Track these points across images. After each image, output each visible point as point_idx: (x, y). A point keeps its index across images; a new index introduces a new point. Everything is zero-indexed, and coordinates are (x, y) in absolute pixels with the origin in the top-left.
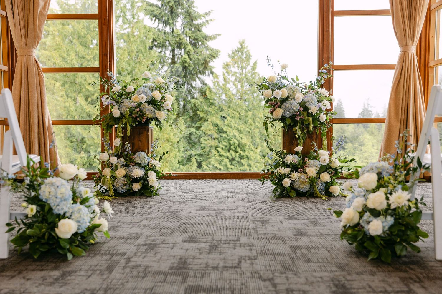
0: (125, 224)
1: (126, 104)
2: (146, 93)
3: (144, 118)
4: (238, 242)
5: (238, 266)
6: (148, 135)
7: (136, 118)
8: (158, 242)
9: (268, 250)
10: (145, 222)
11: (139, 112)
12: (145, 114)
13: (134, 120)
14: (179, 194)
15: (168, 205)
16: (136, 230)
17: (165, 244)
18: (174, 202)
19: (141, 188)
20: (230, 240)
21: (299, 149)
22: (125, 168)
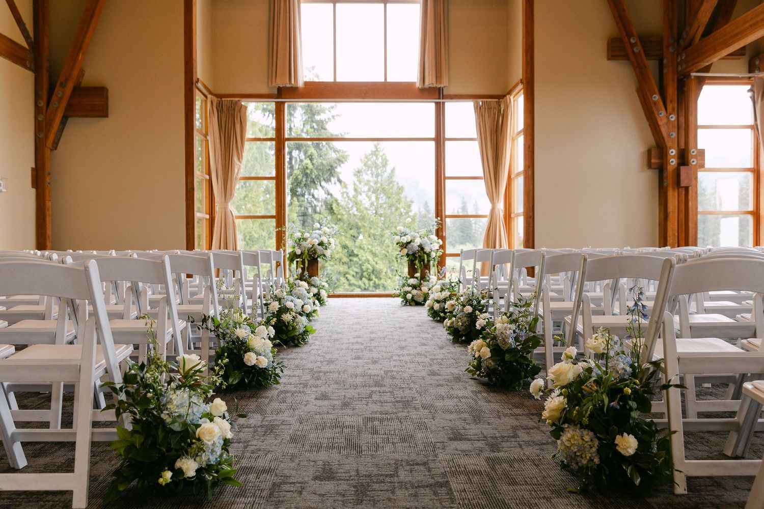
1: (304, 245)
2: (317, 239)
3: (316, 255)
5: (381, 322)
6: (317, 266)
7: (311, 255)
11: (313, 251)
12: (317, 252)
13: (310, 256)
21: (418, 275)
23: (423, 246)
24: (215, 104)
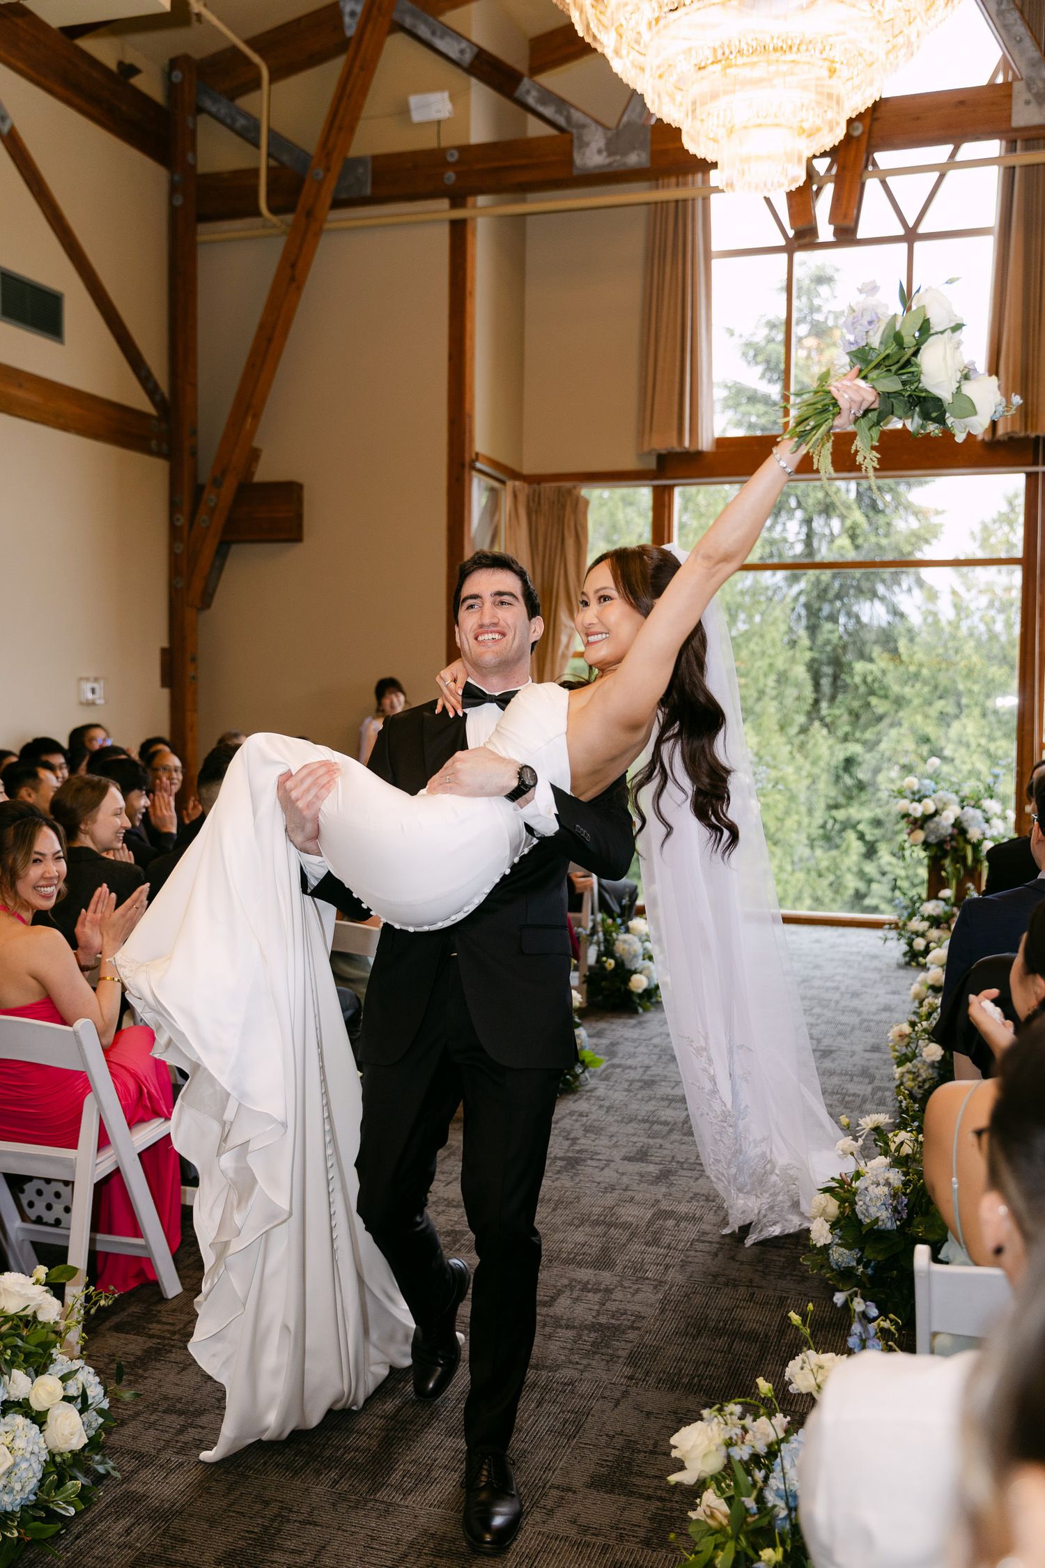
23: (965, 825)
24: (522, 498)
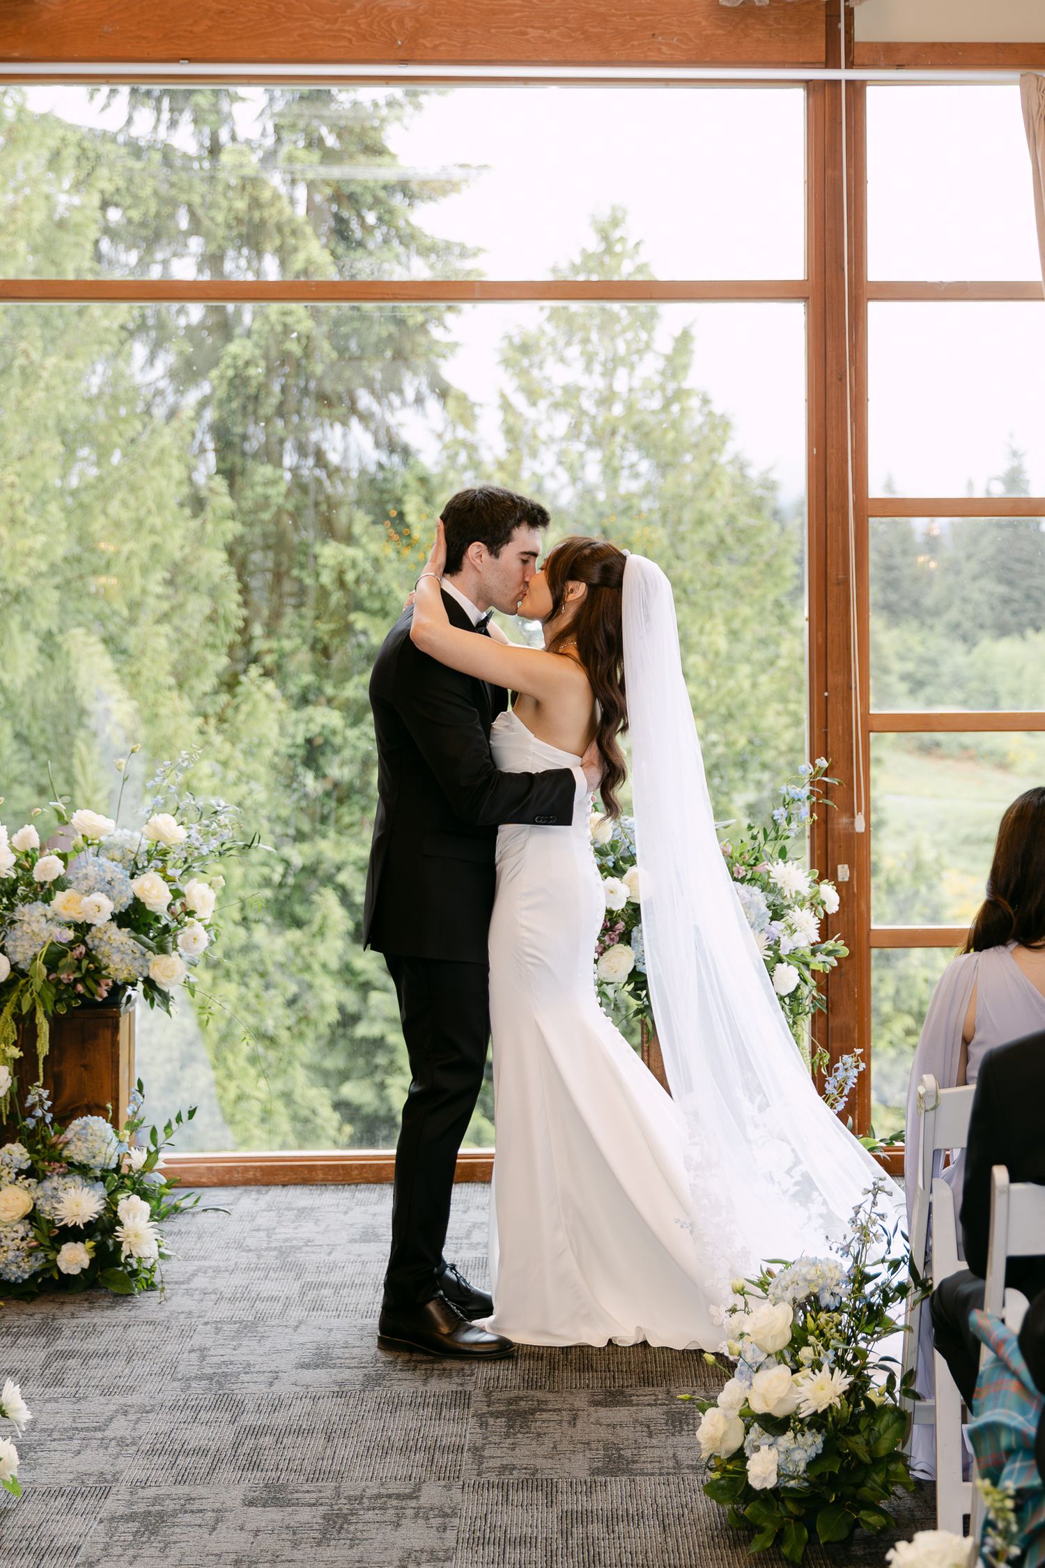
0: (56, 1435)
1: (35, 927)
3: (103, 982)
4: (413, 1503)
6: (115, 1044)
7: (72, 985)
8: (170, 1506)
9: (493, 1528)
10: (120, 1427)
11: (85, 963)
12: (106, 968)
14: (239, 1280)
15: (197, 1341)
16: (94, 1461)
17: (192, 1512)
18: (218, 1327)
19: (92, 1260)
20: (389, 1496)
22: (27, 1182)
